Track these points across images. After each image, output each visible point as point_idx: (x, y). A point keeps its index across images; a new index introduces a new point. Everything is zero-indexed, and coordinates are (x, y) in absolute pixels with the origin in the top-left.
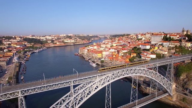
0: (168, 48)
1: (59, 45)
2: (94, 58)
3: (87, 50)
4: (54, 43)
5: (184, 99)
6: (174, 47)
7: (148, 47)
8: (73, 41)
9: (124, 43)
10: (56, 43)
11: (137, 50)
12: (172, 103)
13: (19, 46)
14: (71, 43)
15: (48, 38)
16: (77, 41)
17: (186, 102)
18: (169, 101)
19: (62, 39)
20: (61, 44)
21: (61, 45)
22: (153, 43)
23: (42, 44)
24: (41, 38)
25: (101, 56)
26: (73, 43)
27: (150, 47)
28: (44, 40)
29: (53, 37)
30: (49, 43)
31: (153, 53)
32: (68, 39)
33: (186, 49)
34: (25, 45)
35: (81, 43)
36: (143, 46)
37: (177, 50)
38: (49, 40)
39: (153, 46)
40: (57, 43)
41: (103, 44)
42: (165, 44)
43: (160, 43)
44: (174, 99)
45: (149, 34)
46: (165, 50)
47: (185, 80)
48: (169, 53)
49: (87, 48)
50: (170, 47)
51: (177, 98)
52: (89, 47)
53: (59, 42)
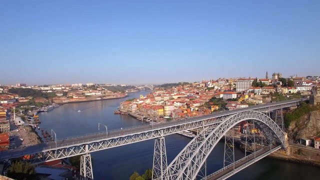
0: (262, 96)
1: (77, 100)
2: (151, 116)
3: (136, 106)
4: (68, 97)
5: (299, 151)
6: (268, 94)
7: (234, 96)
8: (99, 94)
9: (188, 94)
10: (72, 98)
11: (218, 101)
12: (287, 157)
13: (6, 102)
14: (96, 98)
15: (54, 89)
16: (107, 94)
17: (303, 155)
18: (283, 156)
19: (80, 89)
20: (80, 98)
21: (81, 100)
22: (239, 90)
23: (47, 98)
24: (42, 88)
25: (162, 113)
26: (100, 97)
27: (237, 96)
28: (49, 91)
29: (63, 88)
30: (59, 97)
31: (243, 103)
32: (91, 91)
33: (284, 95)
34: (17, 100)
35: (112, 97)
36: (226, 95)
37: (274, 98)
38: (58, 92)
39: (241, 94)
40: (74, 97)
41: (158, 96)
42: (256, 90)
43: (251, 90)
44: (288, 153)
45: (222, 80)
46: (259, 98)
47: (295, 130)
48: (263, 102)
49: (134, 102)
50: (264, 94)
51: (291, 151)
52: (138, 100)
53: (77, 95)
